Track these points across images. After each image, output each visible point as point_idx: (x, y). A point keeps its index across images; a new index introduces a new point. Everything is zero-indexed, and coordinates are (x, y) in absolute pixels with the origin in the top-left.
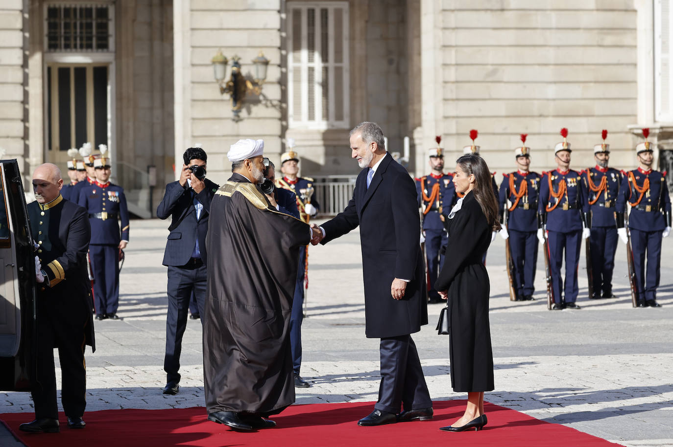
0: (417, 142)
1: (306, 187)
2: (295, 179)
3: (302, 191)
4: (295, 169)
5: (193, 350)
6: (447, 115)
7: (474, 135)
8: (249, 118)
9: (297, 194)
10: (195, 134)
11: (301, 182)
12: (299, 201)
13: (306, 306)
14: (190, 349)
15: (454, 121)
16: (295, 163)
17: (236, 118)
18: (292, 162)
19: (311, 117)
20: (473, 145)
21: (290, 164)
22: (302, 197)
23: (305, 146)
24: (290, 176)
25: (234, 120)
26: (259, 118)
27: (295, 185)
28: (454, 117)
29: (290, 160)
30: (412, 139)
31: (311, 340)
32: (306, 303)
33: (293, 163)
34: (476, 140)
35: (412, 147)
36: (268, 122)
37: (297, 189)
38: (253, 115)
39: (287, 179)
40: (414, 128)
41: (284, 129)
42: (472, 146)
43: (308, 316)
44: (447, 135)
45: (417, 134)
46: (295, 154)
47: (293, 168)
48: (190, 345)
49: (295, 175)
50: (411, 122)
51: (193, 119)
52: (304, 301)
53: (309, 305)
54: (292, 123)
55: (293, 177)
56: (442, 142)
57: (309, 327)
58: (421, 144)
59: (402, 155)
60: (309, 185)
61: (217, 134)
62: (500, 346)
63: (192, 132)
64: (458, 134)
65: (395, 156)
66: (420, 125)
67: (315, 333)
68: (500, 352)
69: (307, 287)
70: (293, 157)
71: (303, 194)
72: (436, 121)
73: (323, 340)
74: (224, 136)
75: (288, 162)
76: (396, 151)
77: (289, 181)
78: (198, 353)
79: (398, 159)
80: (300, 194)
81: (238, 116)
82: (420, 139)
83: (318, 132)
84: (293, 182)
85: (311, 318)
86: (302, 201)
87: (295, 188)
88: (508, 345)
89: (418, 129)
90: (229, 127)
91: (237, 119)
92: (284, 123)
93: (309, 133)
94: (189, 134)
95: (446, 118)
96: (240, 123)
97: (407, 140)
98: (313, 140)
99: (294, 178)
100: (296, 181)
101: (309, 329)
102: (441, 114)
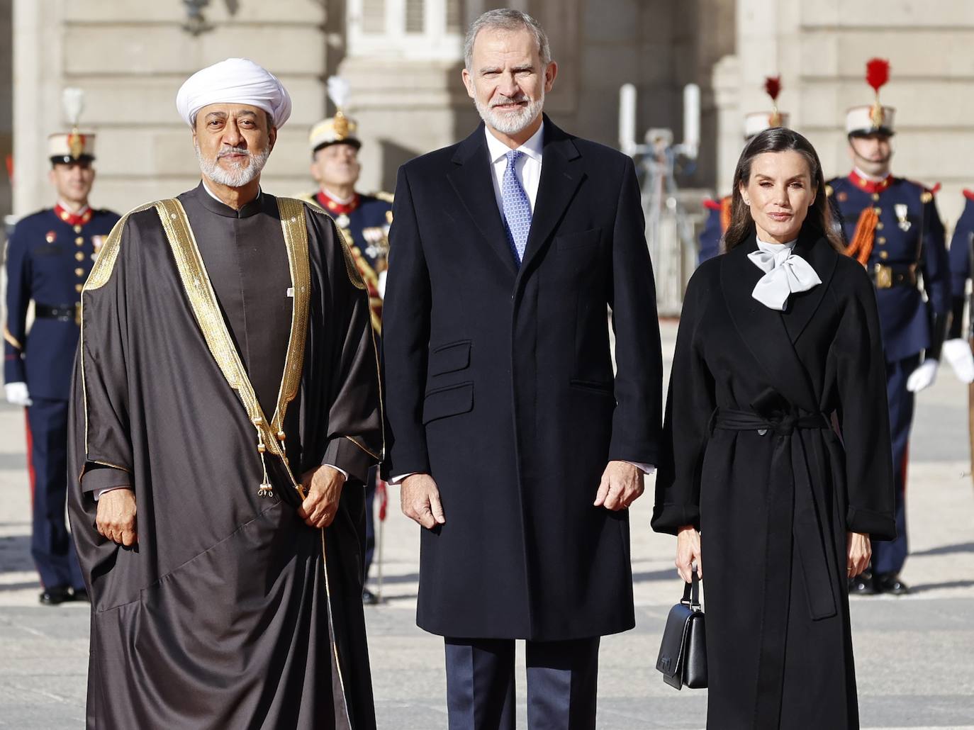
0: (722, 99)
1: (380, 222)
2: (350, 200)
3: (370, 234)
4: (349, 171)
5: (44, 693)
6: (812, 20)
7: (878, 74)
8: (230, 24)
9: (355, 245)
10: (75, 68)
11: (367, 207)
12: (362, 264)
13: (380, 570)
14: (34, 690)
15: (831, 41)
16: (350, 152)
17: (195, 24)
18: (341, 149)
19: (414, 23)
20: (874, 104)
21: (335, 155)
22: (371, 252)
23: (394, 108)
24: (337, 190)
25: (187, 28)
26: (261, 25)
27: (348, 215)
28: (831, 28)
29: (336, 143)
30: (707, 93)
31: (390, 670)
32: (380, 562)
33: (345, 151)
34: (884, 90)
35: (709, 115)
36: (287, 35)
37: (355, 229)
38: (244, 14)
39: (328, 199)
40: (715, 59)
41: (334, 59)
42: (871, 108)
43: (387, 600)
44: (809, 80)
45: (724, 77)
46: (351, 126)
47: (344, 167)
48: (36, 679)
49: (348, 187)
50: (706, 40)
51: (69, 24)
52: (376, 557)
53: (388, 570)
54: (358, 40)
55: (344, 193)
56: (783, 95)
57: (389, 631)
58: (733, 106)
59: (679, 137)
60: (389, 216)
61: (136, 68)
62: (945, 692)
63: (65, 62)
64: (842, 79)
65: (658, 140)
66: (731, 50)
67: (404, 648)
68: (942, 710)
69: (383, 515)
70: (347, 135)
71: (374, 243)
72: (779, 38)
73: (426, 670)
74: (157, 75)
75: (330, 150)
76: (659, 125)
77: (332, 205)
78: (58, 703)
79: (667, 150)
80: (362, 244)
81: (200, 18)
82: (731, 91)
83: (434, 66)
84: (345, 209)
85: (394, 605)
86: (372, 262)
87: (348, 227)
88: (967, 690)
89: (727, 63)
90: (172, 47)
91: (198, 26)
92: (335, 40)
93: (407, 69)
94: (57, 67)
95: (808, 29)
96: (207, 39)
97: (692, 95)
98: (417, 90)
99: (347, 196)
100: (353, 205)
101: (388, 638)
102: (793, 19)
